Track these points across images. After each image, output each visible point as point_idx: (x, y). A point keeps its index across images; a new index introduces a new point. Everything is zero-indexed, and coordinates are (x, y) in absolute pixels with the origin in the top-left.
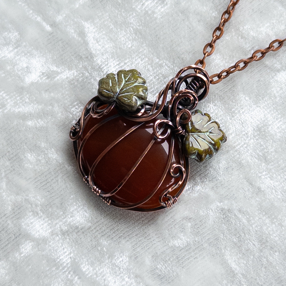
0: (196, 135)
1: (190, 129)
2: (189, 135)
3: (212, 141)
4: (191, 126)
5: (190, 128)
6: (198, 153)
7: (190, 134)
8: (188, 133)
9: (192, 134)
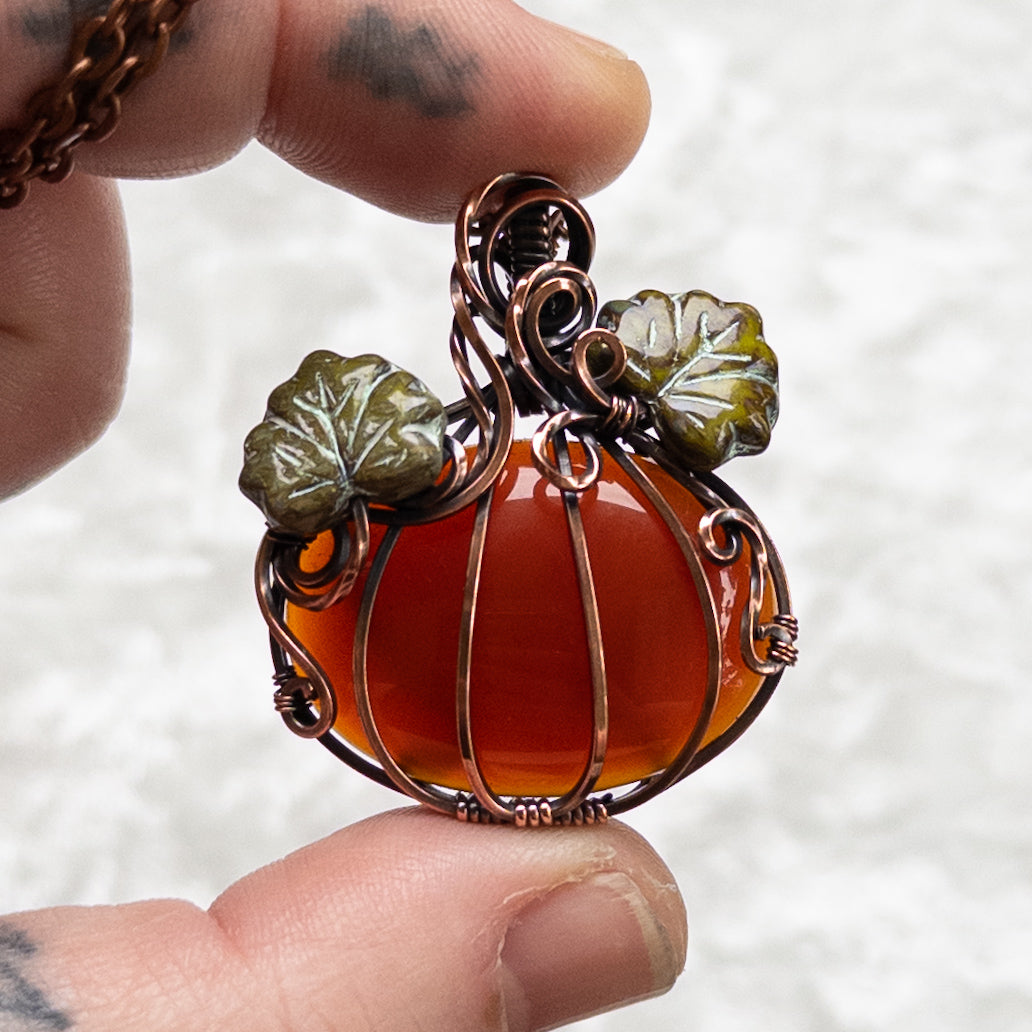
0: (680, 382)
1: (648, 378)
2: (659, 400)
3: (738, 354)
4: (643, 369)
5: (643, 375)
6: (737, 427)
7: (661, 394)
8: (653, 396)
9: (667, 387)
